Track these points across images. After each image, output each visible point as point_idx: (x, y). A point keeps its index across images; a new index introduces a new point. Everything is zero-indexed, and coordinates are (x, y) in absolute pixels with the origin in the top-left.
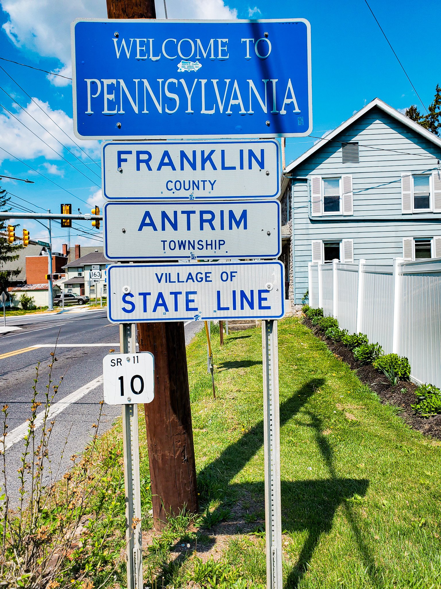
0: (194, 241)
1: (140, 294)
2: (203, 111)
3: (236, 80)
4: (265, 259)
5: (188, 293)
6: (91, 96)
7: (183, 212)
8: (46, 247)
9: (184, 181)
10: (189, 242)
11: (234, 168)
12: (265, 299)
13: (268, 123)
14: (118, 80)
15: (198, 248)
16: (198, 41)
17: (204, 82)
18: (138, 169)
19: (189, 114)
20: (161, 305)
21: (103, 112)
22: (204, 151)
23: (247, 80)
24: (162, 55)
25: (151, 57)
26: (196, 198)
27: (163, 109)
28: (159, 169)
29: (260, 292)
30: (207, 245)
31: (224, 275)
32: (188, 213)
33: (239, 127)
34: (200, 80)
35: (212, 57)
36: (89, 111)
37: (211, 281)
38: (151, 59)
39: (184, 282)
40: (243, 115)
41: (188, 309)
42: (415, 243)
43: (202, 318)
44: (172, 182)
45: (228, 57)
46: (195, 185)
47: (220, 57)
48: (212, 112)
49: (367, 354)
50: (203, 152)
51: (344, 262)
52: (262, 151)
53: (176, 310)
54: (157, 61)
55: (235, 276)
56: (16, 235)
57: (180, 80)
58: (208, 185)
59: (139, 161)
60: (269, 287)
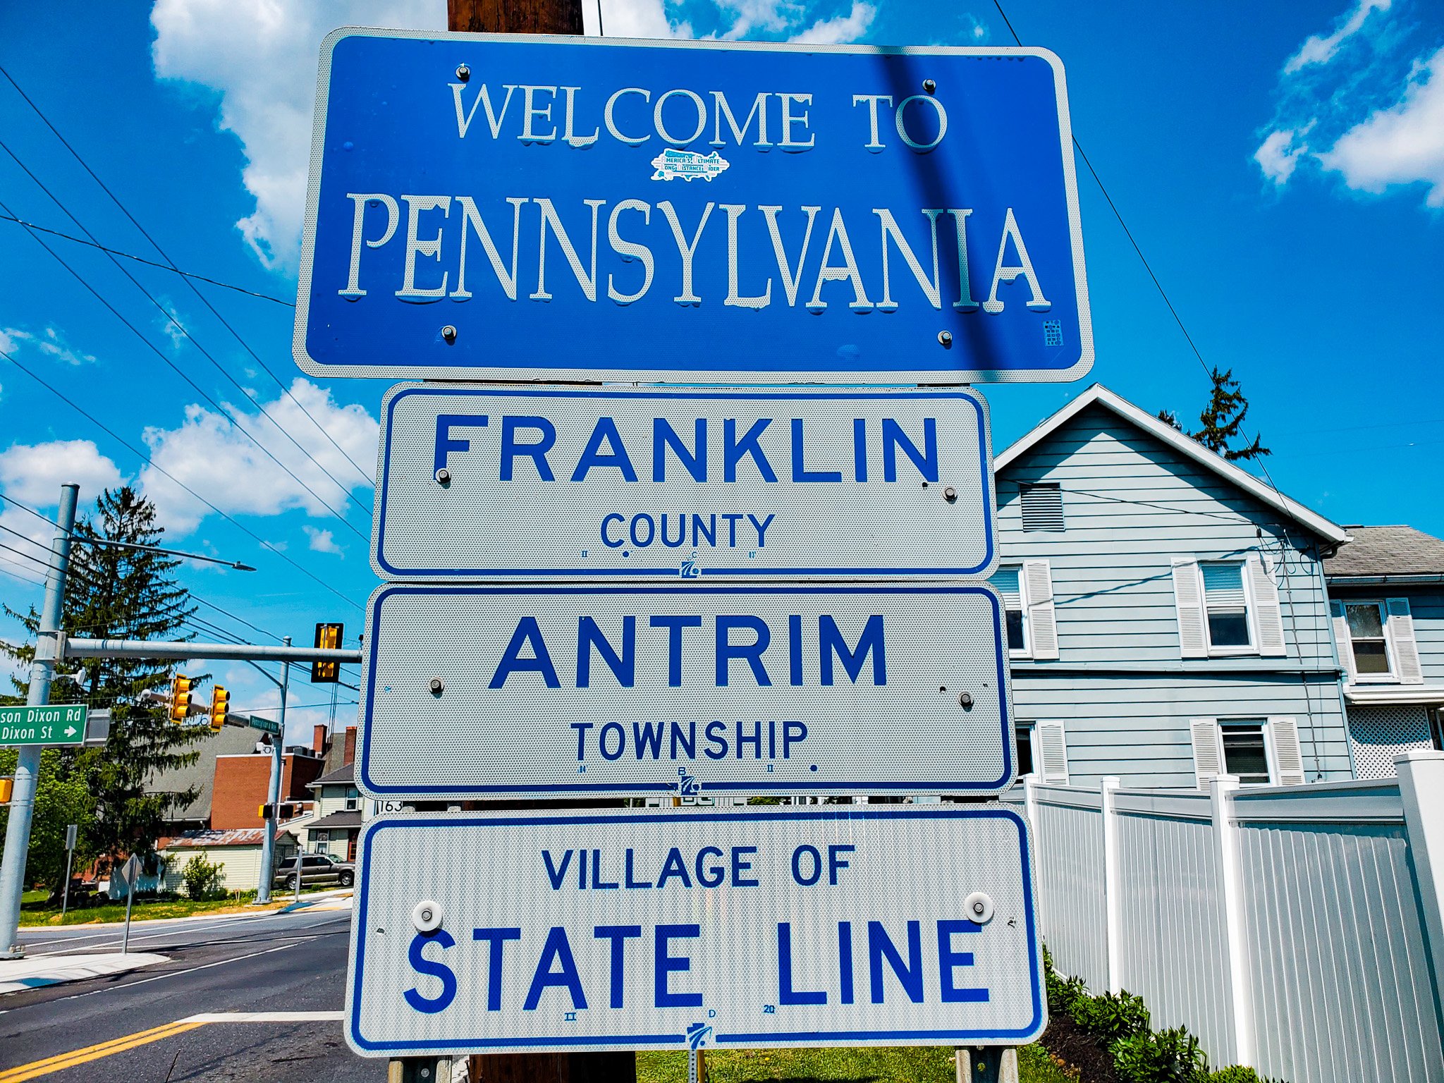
0: (693, 725)
1: (479, 934)
2: (733, 299)
3: (837, 210)
4: (958, 800)
5: (664, 933)
6: (364, 245)
7: (656, 621)
8: (272, 733)
9: (664, 517)
10: (676, 729)
11: (836, 477)
12: (967, 959)
13: (947, 336)
14: (457, 198)
15: (708, 752)
16: (720, 97)
17: (734, 212)
18: (506, 474)
19: (685, 305)
20: (557, 980)
21: (397, 293)
22: (733, 421)
23: (875, 211)
24: (604, 130)
25: (569, 136)
26: (705, 572)
27: (601, 289)
28: (579, 475)
29: (946, 928)
30: (741, 739)
31: (806, 860)
32: (676, 624)
33: (849, 348)
34: (721, 206)
35: (763, 141)
36: (353, 288)
37: (755, 883)
38: (567, 142)
39: (648, 885)
40: (863, 312)
41: (664, 999)
42: (1221, 733)
43: (720, 1038)
44: (621, 519)
45: (811, 144)
46: (703, 529)
47: (786, 141)
48: (763, 302)
49: (1157, 1062)
50: (730, 426)
51: (1045, 783)
52: (930, 425)
53: (617, 1001)
54: (586, 148)
55: (845, 864)
56: (193, 702)
57: (659, 206)
58: (746, 530)
59: (509, 450)
60: (978, 908)
